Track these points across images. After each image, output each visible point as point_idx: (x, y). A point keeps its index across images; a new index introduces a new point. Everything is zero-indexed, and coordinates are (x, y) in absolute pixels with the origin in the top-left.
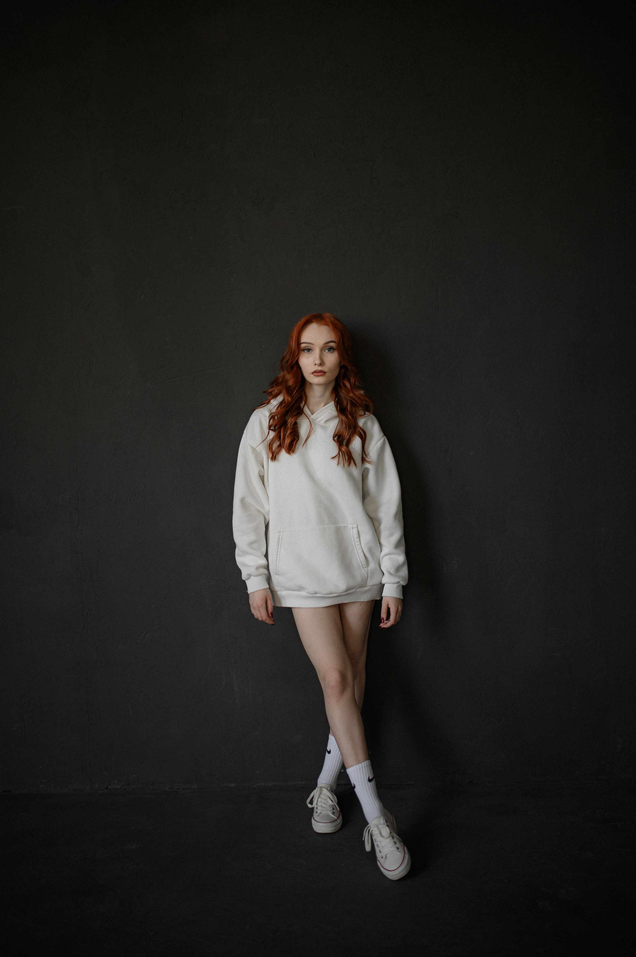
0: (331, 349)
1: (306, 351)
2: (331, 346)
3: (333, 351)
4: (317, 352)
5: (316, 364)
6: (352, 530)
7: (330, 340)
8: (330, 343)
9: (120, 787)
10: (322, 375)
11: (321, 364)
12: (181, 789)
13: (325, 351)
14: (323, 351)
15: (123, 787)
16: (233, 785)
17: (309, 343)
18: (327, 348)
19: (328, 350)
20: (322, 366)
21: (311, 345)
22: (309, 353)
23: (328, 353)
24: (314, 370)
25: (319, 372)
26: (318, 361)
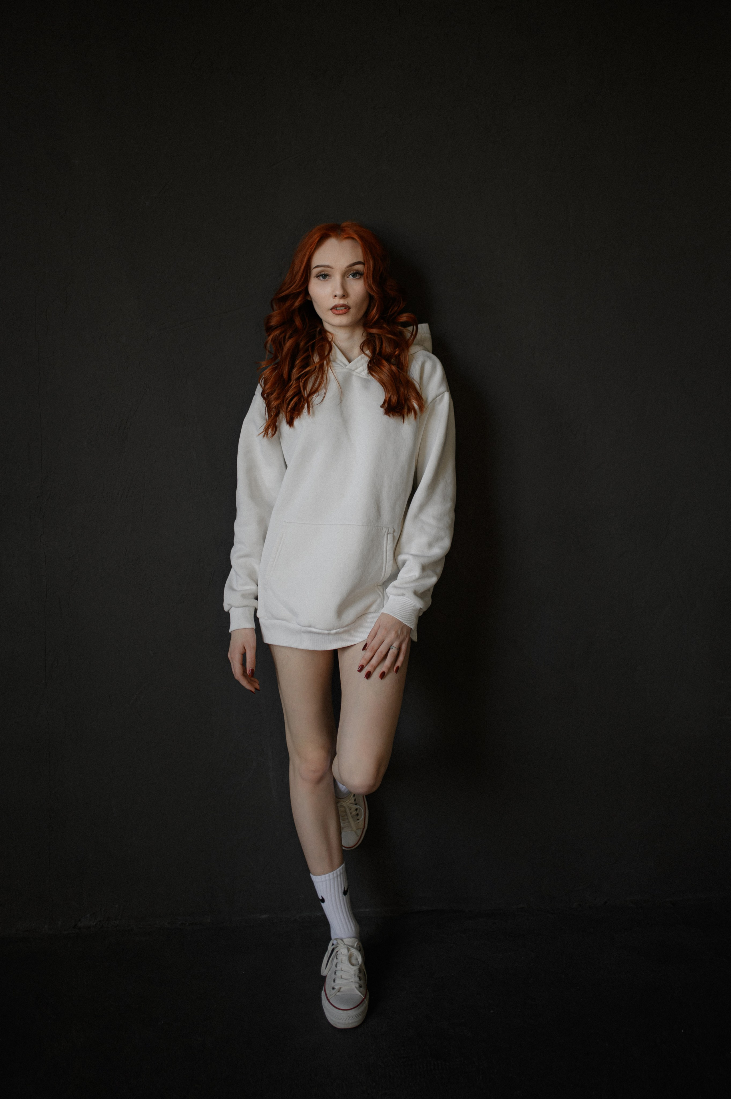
0: (356, 274)
1: (321, 278)
2: (357, 270)
3: (360, 277)
4: (337, 279)
5: (336, 296)
6: (385, 536)
7: (355, 261)
8: (357, 264)
10: (346, 313)
11: (344, 296)
13: (348, 277)
14: (346, 277)
16: (264, 917)
17: (326, 266)
18: (352, 272)
19: (352, 276)
20: (345, 298)
21: (329, 269)
22: (327, 280)
23: (353, 279)
24: (332, 305)
25: (341, 306)
26: (339, 292)
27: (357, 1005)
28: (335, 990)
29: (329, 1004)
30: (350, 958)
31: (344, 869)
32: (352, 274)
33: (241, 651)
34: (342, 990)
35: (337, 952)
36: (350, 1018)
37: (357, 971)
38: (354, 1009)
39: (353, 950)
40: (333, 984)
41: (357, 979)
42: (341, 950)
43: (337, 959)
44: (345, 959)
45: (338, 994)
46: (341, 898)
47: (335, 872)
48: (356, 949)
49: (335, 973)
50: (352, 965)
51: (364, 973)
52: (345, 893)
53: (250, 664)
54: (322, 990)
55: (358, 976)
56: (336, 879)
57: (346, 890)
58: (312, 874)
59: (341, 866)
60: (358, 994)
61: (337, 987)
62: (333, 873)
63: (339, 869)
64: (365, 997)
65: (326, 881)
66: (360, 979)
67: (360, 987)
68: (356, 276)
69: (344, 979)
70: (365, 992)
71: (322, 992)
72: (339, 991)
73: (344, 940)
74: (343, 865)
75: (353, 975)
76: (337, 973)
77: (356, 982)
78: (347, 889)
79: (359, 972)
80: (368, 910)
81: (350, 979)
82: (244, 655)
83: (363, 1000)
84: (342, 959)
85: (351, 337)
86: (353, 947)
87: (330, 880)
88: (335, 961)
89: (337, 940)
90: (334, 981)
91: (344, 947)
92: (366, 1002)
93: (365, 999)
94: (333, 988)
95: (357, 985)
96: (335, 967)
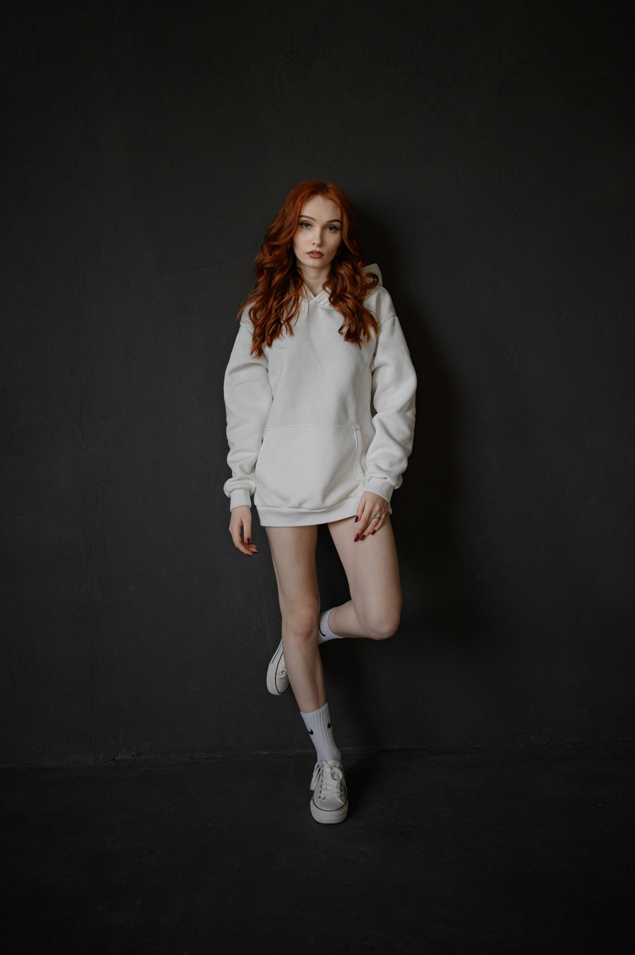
1: (304, 225)
2: (334, 226)
3: (336, 231)
4: (317, 230)
5: (314, 244)
7: (334, 218)
8: (335, 221)
9: (129, 758)
10: (319, 258)
12: (203, 759)
13: (326, 230)
14: (324, 230)
15: (133, 758)
16: (265, 753)
17: (310, 217)
18: (329, 226)
19: (329, 229)
20: (321, 247)
21: (312, 221)
22: (309, 229)
23: (330, 232)
24: (310, 250)
25: (317, 253)
26: (317, 241)
27: (337, 808)
28: (321, 799)
29: (316, 808)
30: (333, 775)
31: (327, 707)
32: (329, 228)
33: (240, 524)
34: (326, 798)
35: (323, 771)
36: (332, 816)
37: (339, 785)
38: (336, 811)
39: (335, 769)
40: (319, 794)
41: (339, 790)
42: (326, 770)
43: (322, 776)
44: (329, 776)
45: (324, 801)
46: (326, 731)
47: (321, 709)
48: (338, 768)
49: (321, 787)
50: (335, 780)
51: (345, 788)
52: (329, 726)
53: (247, 533)
54: (311, 800)
55: (340, 788)
56: (322, 716)
57: (329, 724)
58: (302, 712)
59: (324, 705)
60: (340, 801)
61: (322, 796)
62: (320, 710)
63: (324, 707)
64: (345, 804)
65: (314, 717)
66: (341, 791)
67: (341, 796)
68: (332, 229)
69: (328, 790)
70: (345, 800)
71: (311, 801)
72: (324, 799)
73: (328, 762)
74: (327, 704)
75: (336, 787)
76: (322, 787)
77: (338, 793)
78: (331, 723)
79: (340, 785)
80: (350, 748)
81: (333, 790)
82: (242, 528)
83: (343, 806)
84: (327, 776)
85: (317, 277)
86: (335, 767)
87: (318, 716)
88: (321, 778)
89: (322, 762)
90: (320, 792)
91: (328, 767)
92: (346, 808)
93: (345, 806)
94: (320, 797)
95: (339, 795)
96: (321, 782)
